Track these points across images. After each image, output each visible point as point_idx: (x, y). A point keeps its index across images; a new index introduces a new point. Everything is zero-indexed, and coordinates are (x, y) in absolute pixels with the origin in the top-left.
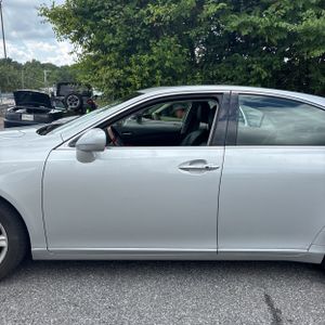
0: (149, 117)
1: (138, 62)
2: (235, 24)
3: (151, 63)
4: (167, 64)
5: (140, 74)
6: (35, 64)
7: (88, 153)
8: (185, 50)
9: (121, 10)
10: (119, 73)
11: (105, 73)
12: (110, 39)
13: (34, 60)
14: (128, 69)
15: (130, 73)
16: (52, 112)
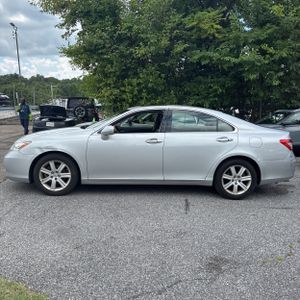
0: (137, 122)
1: (130, 84)
2: (196, 57)
3: (139, 84)
4: (150, 85)
5: (131, 92)
6: (39, 78)
7: (106, 136)
8: (163, 75)
9: (117, 49)
10: (116, 91)
11: (106, 92)
12: (109, 69)
13: (38, 75)
14: (123, 89)
15: (124, 92)
16: (67, 120)
